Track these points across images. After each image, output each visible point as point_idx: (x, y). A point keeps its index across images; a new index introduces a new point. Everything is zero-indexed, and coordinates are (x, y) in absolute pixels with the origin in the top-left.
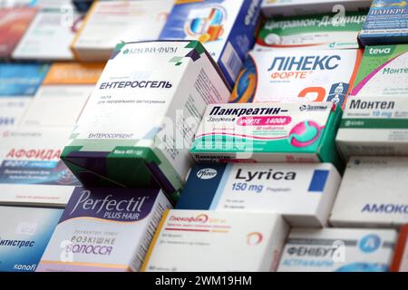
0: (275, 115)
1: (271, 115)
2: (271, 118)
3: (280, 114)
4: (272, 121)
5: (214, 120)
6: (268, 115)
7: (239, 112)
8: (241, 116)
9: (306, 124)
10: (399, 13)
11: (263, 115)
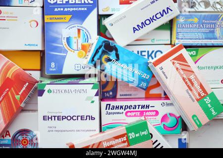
0: (147, 109)
1: (145, 109)
2: (146, 111)
3: (150, 109)
4: (147, 114)
5: (110, 114)
6: (143, 110)
7: (124, 107)
8: (126, 110)
9: (169, 116)
10: (196, 27)
11: (140, 109)
